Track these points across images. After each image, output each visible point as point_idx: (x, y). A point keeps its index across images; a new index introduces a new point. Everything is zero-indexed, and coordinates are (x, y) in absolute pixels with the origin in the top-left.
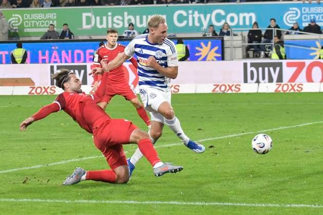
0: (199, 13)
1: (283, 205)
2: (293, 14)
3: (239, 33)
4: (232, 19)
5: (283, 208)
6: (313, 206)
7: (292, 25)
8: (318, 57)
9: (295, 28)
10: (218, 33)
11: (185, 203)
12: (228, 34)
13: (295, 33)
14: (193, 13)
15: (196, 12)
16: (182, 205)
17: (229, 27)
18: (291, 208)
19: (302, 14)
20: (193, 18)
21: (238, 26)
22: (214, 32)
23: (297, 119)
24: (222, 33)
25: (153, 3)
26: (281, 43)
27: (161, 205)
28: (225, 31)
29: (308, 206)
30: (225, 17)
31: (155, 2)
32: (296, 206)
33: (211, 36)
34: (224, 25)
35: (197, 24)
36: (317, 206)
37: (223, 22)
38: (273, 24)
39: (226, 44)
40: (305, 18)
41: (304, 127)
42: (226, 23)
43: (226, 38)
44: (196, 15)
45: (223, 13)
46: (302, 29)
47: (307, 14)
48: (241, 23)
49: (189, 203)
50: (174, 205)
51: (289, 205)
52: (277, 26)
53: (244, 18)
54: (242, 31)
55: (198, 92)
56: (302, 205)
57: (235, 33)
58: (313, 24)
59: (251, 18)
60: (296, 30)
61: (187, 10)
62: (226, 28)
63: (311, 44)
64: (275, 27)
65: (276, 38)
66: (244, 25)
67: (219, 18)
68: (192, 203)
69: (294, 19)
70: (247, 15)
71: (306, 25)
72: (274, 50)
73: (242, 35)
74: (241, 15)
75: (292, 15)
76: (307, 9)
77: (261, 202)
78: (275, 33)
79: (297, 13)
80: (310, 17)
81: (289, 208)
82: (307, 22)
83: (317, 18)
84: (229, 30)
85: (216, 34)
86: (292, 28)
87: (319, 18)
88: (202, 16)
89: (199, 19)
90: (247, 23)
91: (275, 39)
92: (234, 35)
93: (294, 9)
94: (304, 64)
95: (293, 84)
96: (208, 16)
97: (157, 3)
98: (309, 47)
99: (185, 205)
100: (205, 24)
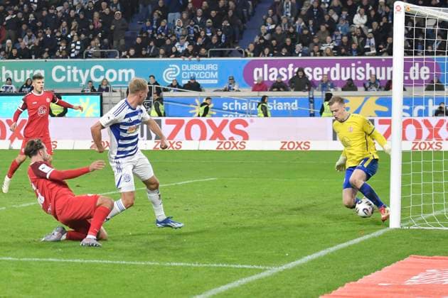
0: (78, 69)
1: (162, 264)
2: (173, 71)
3: (118, 90)
4: (111, 75)
5: (162, 267)
6: (193, 265)
7: (171, 82)
8: (197, 114)
9: (174, 84)
10: (97, 89)
11: (63, 260)
12: (107, 90)
13: (174, 91)
14: (72, 69)
15: (75, 68)
16: (61, 262)
17: (108, 83)
18: (171, 266)
19: (181, 71)
20: (72, 74)
21: (117, 82)
22: (93, 88)
23: (177, 176)
24: (101, 90)
25: (31, 58)
26: (161, 100)
27: (40, 262)
28: (104, 87)
29: (188, 264)
30: (104, 73)
31: (33, 56)
32: (176, 264)
33: (89, 92)
34: (103, 81)
35: (76, 80)
36: (197, 265)
37: (102, 78)
38: (152, 81)
39: (105, 100)
40: (185, 75)
41: (183, 185)
42: (105, 79)
43: (104, 94)
44: (75, 70)
45: (102, 69)
46: (182, 86)
47: (187, 71)
48: (120, 80)
49: (68, 261)
50: (52, 262)
51: (168, 264)
52: (156, 83)
53: (123, 74)
54: (121, 87)
55: (75, 148)
56: (182, 264)
57: (114, 89)
58: (192, 82)
59: (130, 74)
60: (175, 87)
61: (65, 65)
62: (104, 84)
63: (190, 101)
64: (154, 84)
65: (156, 95)
66: (124, 82)
67: (98, 73)
68: (71, 261)
69: (173, 76)
70: (126, 72)
71: (185, 82)
72: (153, 107)
73: (121, 91)
74: (121, 72)
75: (171, 72)
76: (187, 66)
77: (141, 260)
78: (154, 90)
79: (176, 71)
80: (190, 74)
81: (168, 266)
82: (187, 79)
83: (197, 75)
84: (108, 86)
85: (95, 90)
86: (171, 85)
87: (199, 76)
88: (81, 72)
89: (78, 74)
90: (127, 80)
91: (154, 96)
92: (113, 91)
93: (173, 66)
94: (183, 121)
95: (172, 142)
96: (87, 71)
97: (36, 58)
98: (189, 104)
99: (63, 263)
100: (84, 80)
